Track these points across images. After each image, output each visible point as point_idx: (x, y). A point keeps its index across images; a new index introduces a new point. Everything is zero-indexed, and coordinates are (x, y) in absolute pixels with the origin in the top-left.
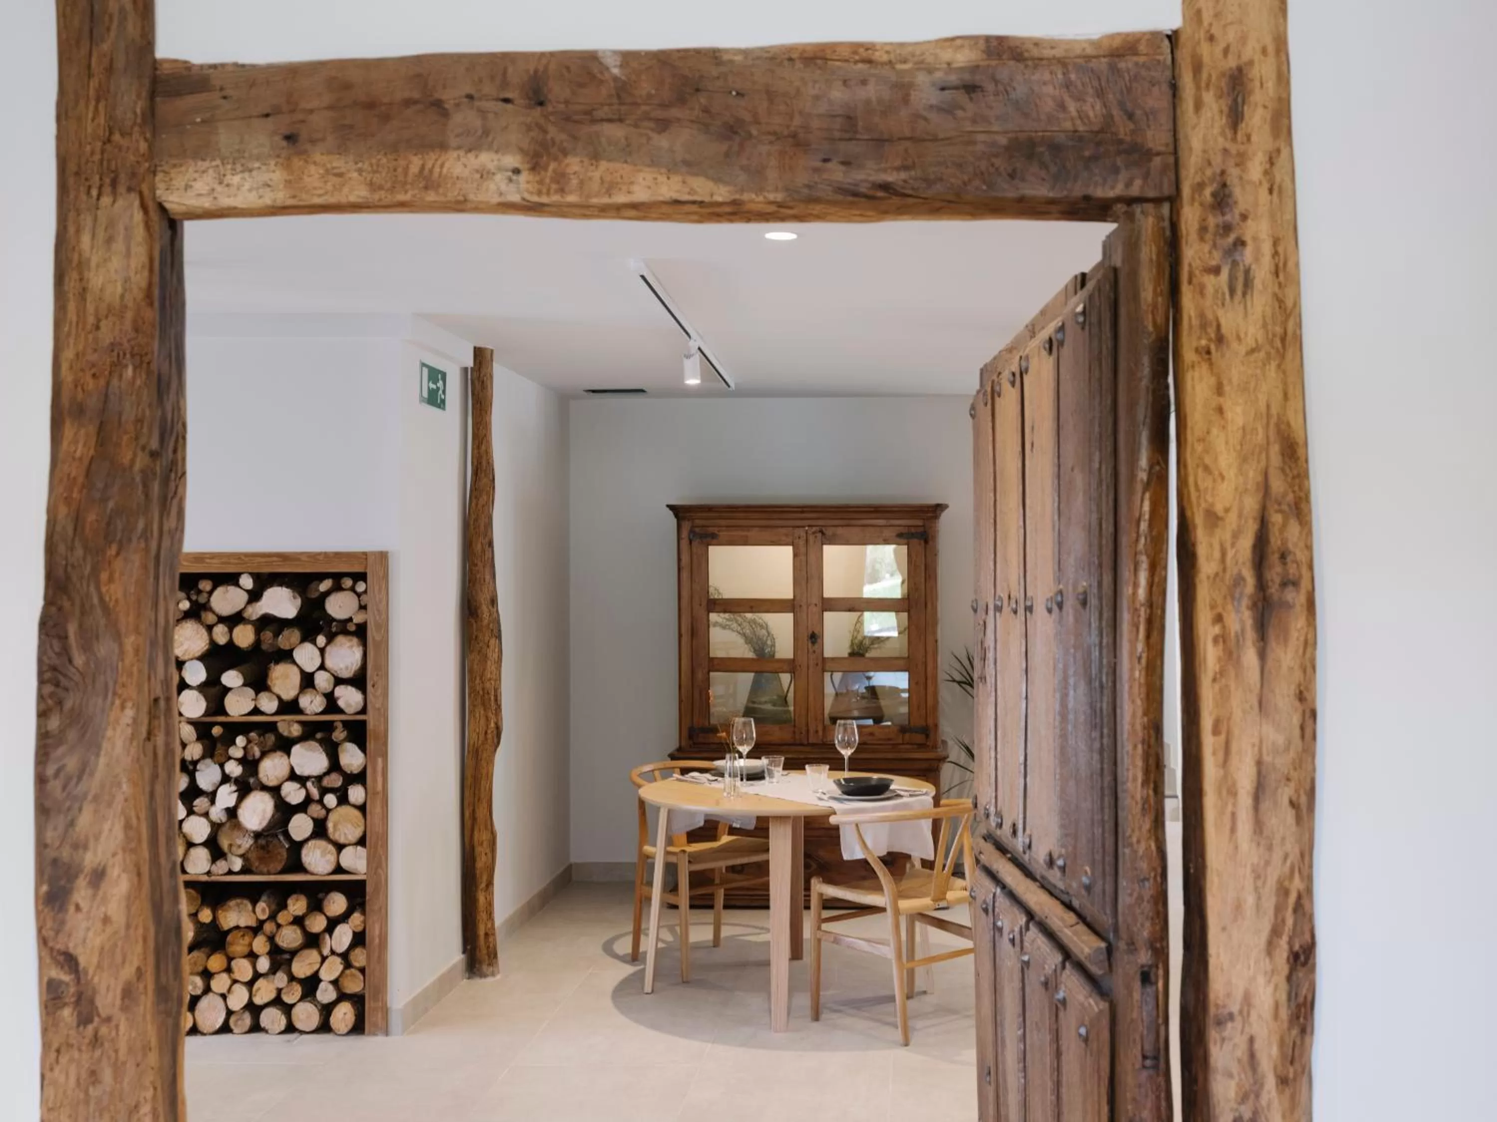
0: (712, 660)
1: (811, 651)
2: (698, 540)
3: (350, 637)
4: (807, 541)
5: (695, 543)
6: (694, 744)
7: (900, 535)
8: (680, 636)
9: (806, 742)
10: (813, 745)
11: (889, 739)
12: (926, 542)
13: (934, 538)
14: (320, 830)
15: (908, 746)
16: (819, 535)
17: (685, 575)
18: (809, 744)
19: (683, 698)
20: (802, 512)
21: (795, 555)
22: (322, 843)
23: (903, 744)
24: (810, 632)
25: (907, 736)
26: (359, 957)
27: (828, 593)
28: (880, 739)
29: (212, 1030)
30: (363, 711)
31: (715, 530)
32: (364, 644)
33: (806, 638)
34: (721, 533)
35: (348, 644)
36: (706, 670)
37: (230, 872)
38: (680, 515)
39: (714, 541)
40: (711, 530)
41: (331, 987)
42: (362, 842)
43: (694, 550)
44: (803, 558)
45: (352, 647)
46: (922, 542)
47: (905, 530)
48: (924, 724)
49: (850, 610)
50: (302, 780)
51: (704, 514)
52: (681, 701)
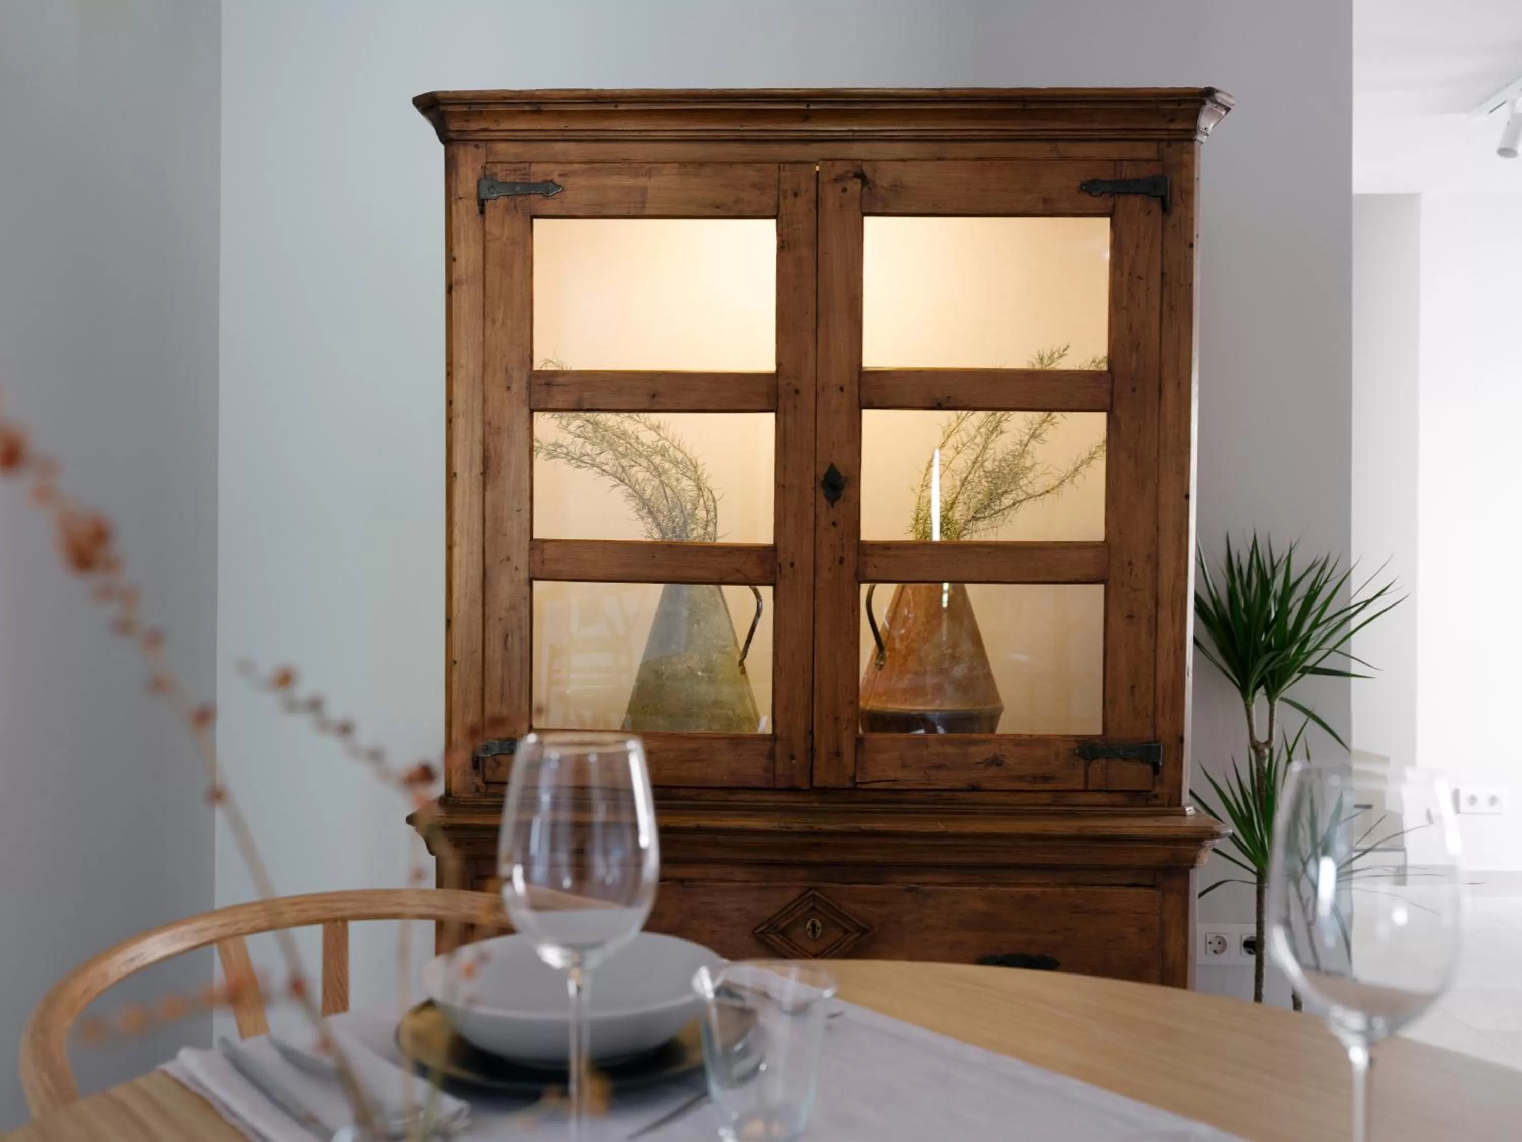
0: (536, 545)
1: (824, 521)
2: (502, 202)
4: (817, 202)
5: (497, 208)
6: (487, 783)
7: (1090, 187)
8: (451, 475)
9: (802, 782)
10: (824, 790)
11: (1046, 778)
12: (1165, 208)
13: (1188, 194)
15: (1100, 798)
16: (855, 186)
17: (466, 297)
18: (813, 790)
19: (456, 656)
20: (806, 116)
21: (784, 246)
23: (1086, 791)
24: (823, 470)
25: (1097, 767)
27: (872, 359)
28: (1020, 778)
31: (554, 172)
33: (810, 484)
34: (569, 182)
36: (523, 575)
38: (454, 125)
39: (551, 206)
40: (539, 172)
43: (494, 229)
44: (806, 252)
46: (1156, 207)
47: (1106, 174)
48: (1148, 734)
49: (939, 406)
51: (522, 124)
52: (450, 664)
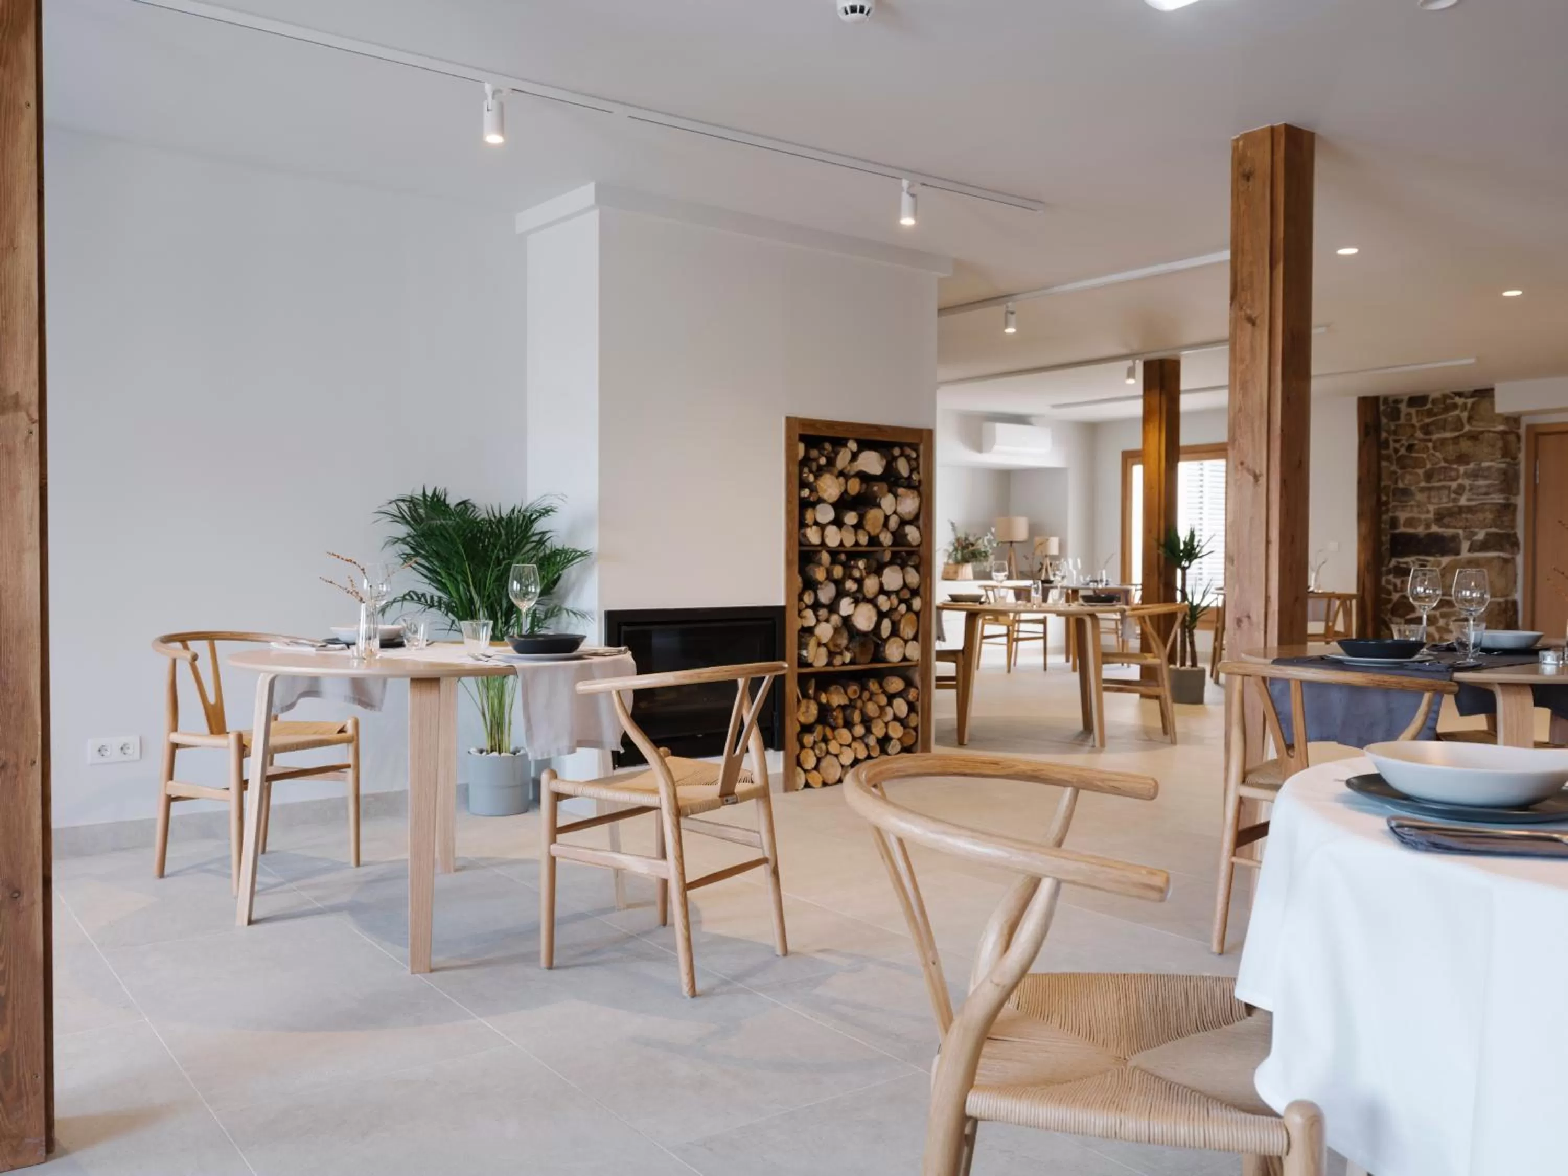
3: (912, 491)
14: (895, 632)
22: (898, 639)
26: (914, 720)
29: (834, 781)
30: (919, 546)
32: (920, 495)
35: (911, 496)
37: (844, 664)
41: (898, 743)
42: (915, 638)
45: (913, 498)
50: (888, 594)
